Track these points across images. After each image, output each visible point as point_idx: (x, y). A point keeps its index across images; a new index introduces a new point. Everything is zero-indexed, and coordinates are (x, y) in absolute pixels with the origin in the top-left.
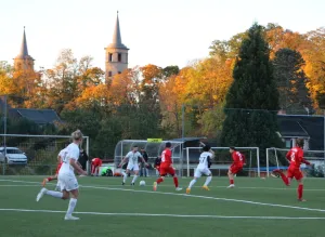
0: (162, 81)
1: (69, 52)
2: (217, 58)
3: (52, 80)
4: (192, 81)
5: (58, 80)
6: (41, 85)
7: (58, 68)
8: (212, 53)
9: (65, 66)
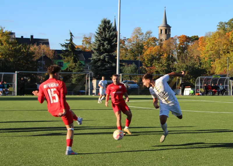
0: (190, 44)
1: (139, 29)
2: (221, 31)
3: (130, 44)
4: (209, 44)
5: (134, 44)
6: (124, 47)
7: (133, 37)
8: (218, 29)
9: (137, 37)
